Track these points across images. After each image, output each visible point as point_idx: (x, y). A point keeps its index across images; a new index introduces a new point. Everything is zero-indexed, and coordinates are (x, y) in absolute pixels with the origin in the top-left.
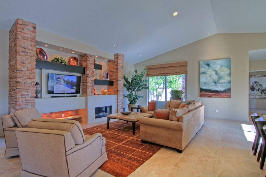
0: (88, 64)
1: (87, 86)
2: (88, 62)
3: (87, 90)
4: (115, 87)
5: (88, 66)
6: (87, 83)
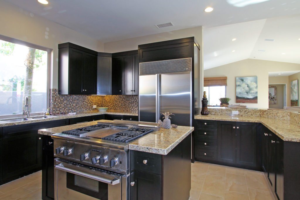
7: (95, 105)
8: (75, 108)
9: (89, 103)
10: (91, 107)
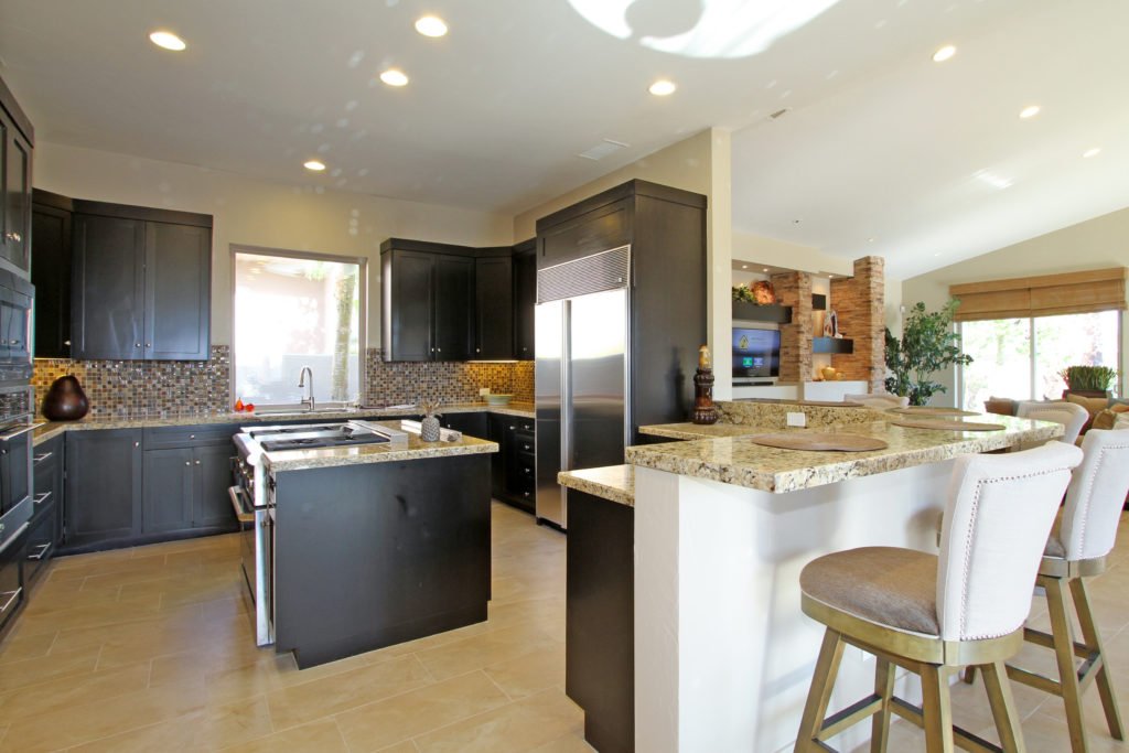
0: (802, 298)
1: (798, 356)
2: (801, 292)
3: (798, 367)
4: (859, 357)
5: (801, 304)
6: (798, 347)
7: (486, 386)
8: (425, 394)
9: (465, 381)
10: (471, 393)
